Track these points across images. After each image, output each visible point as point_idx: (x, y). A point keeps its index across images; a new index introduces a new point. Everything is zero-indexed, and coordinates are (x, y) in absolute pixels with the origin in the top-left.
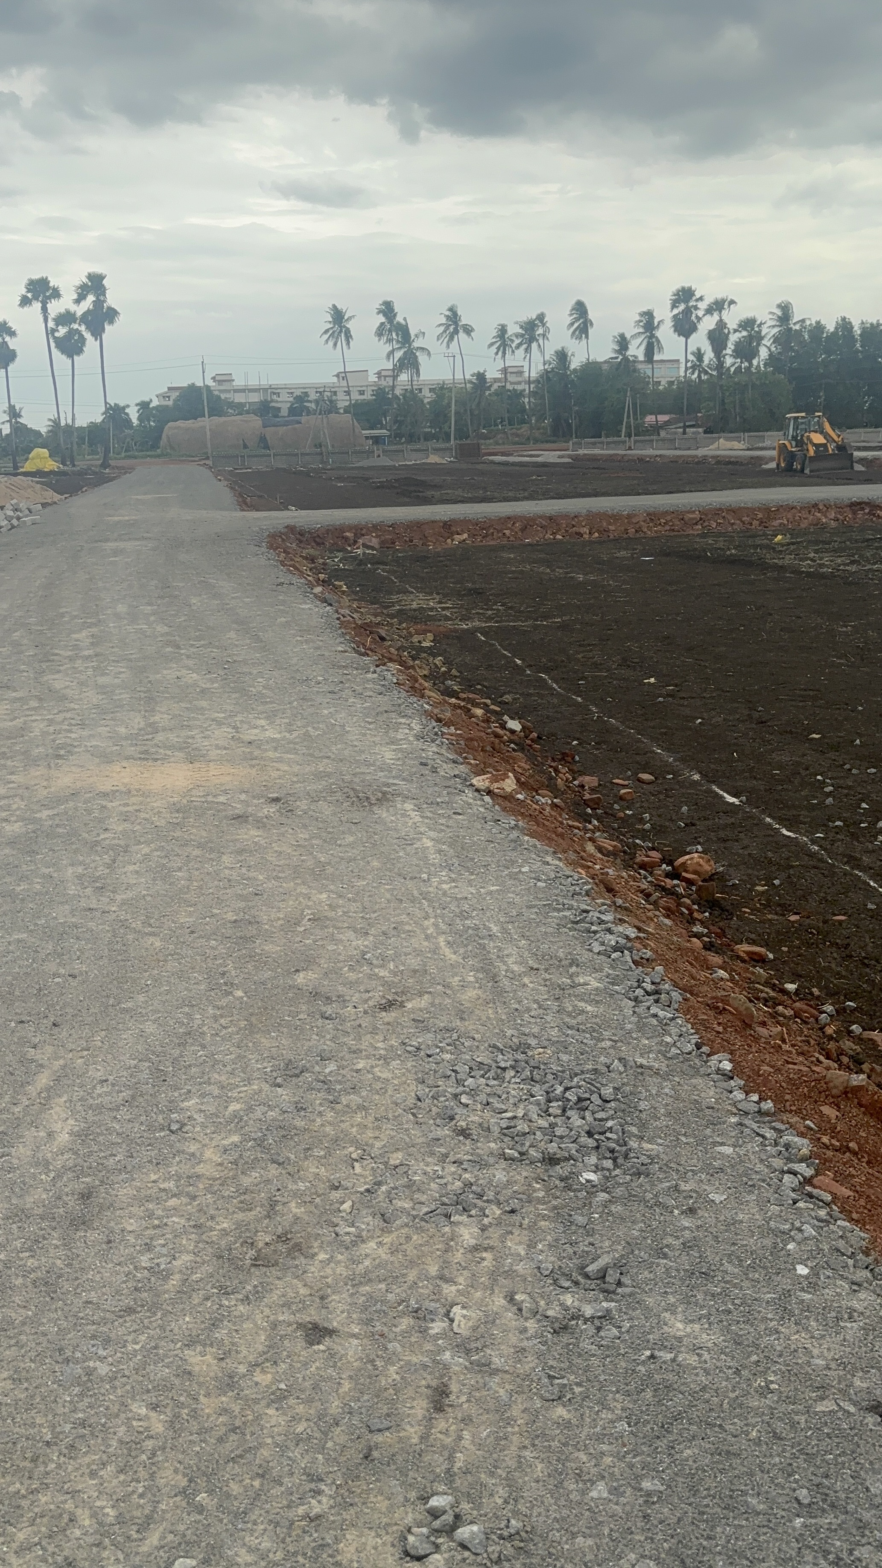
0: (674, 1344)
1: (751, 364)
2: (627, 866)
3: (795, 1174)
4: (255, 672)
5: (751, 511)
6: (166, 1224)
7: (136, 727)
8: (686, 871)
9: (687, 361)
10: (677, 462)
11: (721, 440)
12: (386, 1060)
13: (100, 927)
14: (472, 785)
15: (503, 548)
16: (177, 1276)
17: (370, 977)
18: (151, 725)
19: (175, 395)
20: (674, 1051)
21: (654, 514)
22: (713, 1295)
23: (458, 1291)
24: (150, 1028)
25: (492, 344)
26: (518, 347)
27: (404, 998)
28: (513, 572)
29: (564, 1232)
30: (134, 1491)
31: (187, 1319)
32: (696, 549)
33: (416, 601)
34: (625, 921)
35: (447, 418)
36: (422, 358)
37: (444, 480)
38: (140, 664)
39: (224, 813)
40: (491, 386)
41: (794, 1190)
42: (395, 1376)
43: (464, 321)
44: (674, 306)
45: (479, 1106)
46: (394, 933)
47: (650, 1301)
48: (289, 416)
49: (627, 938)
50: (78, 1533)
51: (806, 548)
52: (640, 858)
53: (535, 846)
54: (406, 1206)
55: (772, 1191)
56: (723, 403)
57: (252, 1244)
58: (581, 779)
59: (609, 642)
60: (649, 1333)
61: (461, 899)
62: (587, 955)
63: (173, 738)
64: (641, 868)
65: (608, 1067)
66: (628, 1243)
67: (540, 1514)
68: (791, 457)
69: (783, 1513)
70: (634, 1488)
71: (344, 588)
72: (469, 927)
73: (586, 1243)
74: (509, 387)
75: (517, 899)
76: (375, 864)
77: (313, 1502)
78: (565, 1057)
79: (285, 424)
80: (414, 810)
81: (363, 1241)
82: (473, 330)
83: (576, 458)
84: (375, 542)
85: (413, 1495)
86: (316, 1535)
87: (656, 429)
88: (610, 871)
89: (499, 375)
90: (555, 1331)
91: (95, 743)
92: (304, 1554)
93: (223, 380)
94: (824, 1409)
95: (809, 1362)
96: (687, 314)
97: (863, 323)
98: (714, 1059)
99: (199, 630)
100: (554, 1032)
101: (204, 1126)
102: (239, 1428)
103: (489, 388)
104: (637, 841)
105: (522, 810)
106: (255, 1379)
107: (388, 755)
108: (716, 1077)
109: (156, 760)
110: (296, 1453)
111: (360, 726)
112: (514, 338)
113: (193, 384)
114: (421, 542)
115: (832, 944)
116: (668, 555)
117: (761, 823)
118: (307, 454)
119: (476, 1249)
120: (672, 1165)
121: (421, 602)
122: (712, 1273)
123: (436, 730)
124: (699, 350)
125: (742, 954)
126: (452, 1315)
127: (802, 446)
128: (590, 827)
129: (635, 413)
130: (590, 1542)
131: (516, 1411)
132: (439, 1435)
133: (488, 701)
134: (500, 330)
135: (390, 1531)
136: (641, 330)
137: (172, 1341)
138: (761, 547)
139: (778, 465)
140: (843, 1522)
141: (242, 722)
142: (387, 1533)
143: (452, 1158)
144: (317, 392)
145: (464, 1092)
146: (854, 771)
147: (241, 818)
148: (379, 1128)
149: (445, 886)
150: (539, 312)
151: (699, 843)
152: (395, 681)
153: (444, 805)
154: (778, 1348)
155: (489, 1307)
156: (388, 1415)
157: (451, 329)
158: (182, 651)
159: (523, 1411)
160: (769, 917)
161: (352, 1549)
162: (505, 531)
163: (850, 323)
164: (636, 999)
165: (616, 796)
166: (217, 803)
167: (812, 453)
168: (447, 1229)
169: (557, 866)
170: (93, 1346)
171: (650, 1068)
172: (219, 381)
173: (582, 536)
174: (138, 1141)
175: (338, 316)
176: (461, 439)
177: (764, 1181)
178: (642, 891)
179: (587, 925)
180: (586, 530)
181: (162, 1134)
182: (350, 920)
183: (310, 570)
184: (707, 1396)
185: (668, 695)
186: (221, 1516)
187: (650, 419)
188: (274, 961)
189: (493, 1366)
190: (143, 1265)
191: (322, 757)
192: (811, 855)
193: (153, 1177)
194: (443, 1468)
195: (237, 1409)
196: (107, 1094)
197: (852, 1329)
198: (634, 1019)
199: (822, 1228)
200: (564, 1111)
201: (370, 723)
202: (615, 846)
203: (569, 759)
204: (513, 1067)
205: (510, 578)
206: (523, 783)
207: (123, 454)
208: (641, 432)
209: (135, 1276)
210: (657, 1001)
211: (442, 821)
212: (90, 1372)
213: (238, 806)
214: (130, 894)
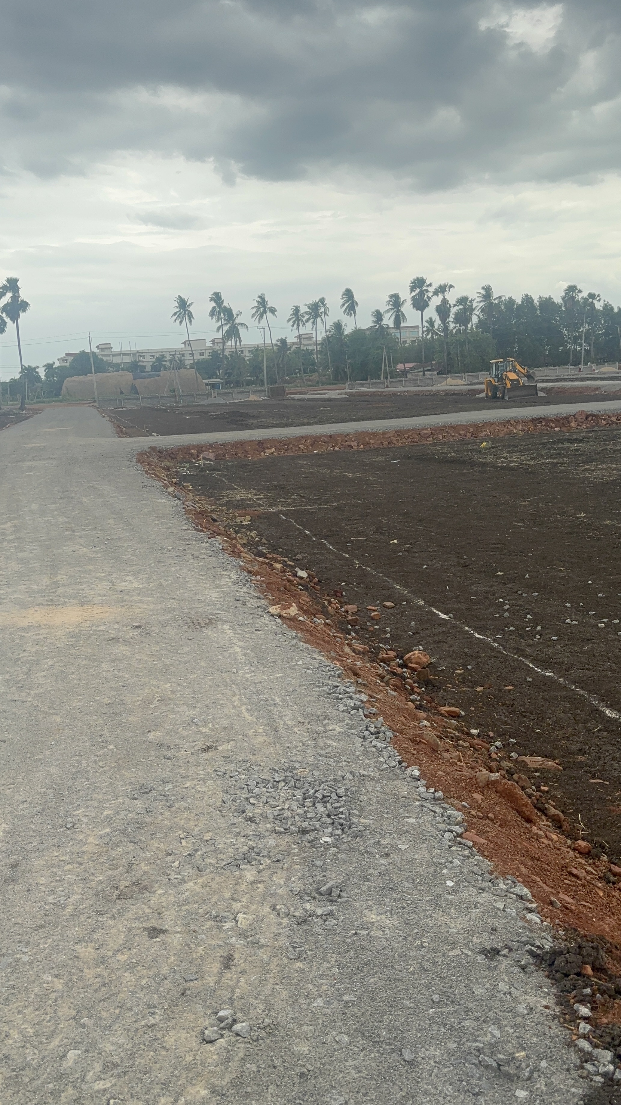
0: (370, 926)
1: (466, 327)
2: (372, 661)
3: (452, 831)
4: (126, 545)
5: (466, 427)
6: (64, 879)
7: (45, 584)
8: (411, 663)
9: (423, 327)
10: (419, 395)
11: (449, 379)
12: (204, 780)
13: (21, 711)
14: (269, 612)
15: (299, 457)
16: (71, 907)
17: (196, 733)
18: (55, 583)
19: (70, 359)
20: (385, 766)
21: (400, 431)
22: (395, 899)
23: (242, 906)
24: (53, 770)
25: (289, 320)
26: (308, 320)
27: (217, 744)
28: (306, 473)
29: (308, 871)
30: (44, 1020)
31: (77, 929)
32: (428, 454)
33: (239, 494)
34: (362, 692)
35: (261, 370)
36: (242, 331)
37: (260, 412)
38: (47, 543)
39: (103, 637)
40: (291, 347)
41: (450, 841)
42: (201, 952)
43: (269, 305)
44: (412, 290)
45: (261, 804)
46: (213, 705)
47: (356, 904)
48: (151, 371)
49: (362, 701)
50: (11, 1042)
51: (502, 450)
52: (382, 655)
53: (307, 649)
54: (213, 862)
55: (436, 842)
56: (449, 354)
57: (117, 887)
58: (346, 607)
59: (368, 518)
60: (355, 922)
61: (257, 683)
62: (335, 713)
63: (69, 590)
64: (381, 662)
65: (343, 777)
66: (347, 875)
67: (283, 1016)
68: (495, 389)
69: (424, 1008)
70: (339, 1000)
71: (190, 487)
72: (261, 700)
73: (321, 876)
74: (303, 348)
75: (294, 681)
76: (203, 664)
77: (150, 1018)
78: (316, 773)
79: (150, 377)
80: (230, 629)
81: (185, 882)
82: (276, 311)
83: (350, 395)
84: (211, 456)
85: (209, 1012)
86: (151, 1034)
87: (404, 373)
88: (358, 663)
89: (295, 340)
90: (299, 924)
91: (16, 596)
92: (144, 1044)
93: (105, 348)
94: (453, 954)
95: (448, 931)
96: (421, 296)
97: (540, 297)
98: (409, 771)
99: (88, 519)
100: (311, 759)
101: (87, 824)
102: (107, 984)
103: (289, 349)
104: (381, 645)
105: (302, 627)
106: (117, 958)
107: (214, 595)
108: (409, 779)
109: (58, 605)
110: (141, 995)
111: (196, 578)
112: (304, 315)
113: (83, 351)
114: (243, 455)
115: (503, 705)
116: (409, 458)
117: (462, 631)
118: (166, 397)
119: (254, 882)
120: (378, 830)
121: (242, 495)
122: (396, 888)
123: (247, 578)
124: (431, 319)
125: (443, 712)
126: (237, 918)
127: (502, 381)
128: (349, 637)
129: (390, 363)
130: (311, 1028)
131: (272, 966)
132: (226, 981)
133: (286, 559)
134: (295, 310)
135: (195, 1030)
136: (391, 307)
137: (68, 941)
138: (472, 450)
139: (487, 394)
140: (457, 1009)
141: (116, 578)
142: (193, 1031)
143: (242, 834)
144: (170, 355)
145: (252, 797)
146: (524, 595)
147: (114, 640)
148: (198, 820)
149: (247, 676)
150: (321, 297)
151: (421, 645)
152: (221, 548)
153: (249, 625)
154: (431, 925)
155: (260, 913)
156: (197, 972)
157: (261, 310)
158: (77, 534)
159: (277, 966)
160: (464, 689)
161: (173, 1040)
162: (300, 446)
163: (531, 298)
164: (364, 737)
165: (369, 617)
166: (99, 631)
167: (509, 386)
168: (237, 873)
169: (321, 660)
170: (19, 946)
171: (369, 776)
172: (102, 349)
173: (352, 447)
174: (47, 834)
175: (183, 304)
176: (272, 384)
177: (432, 836)
178: (379, 675)
179: (337, 695)
180: (355, 444)
181: (61, 830)
182: (184, 699)
183: (167, 476)
184: (386, 952)
185: (406, 551)
186: (96, 1028)
187: (400, 366)
188: (134, 726)
189: (260, 944)
190: (50, 901)
191: (170, 599)
192: (493, 649)
193: (56, 854)
194: (228, 997)
195: (106, 974)
196: (26, 809)
197: (475, 913)
198: (362, 749)
199: (465, 860)
200: (314, 804)
201: (203, 575)
202: (365, 648)
203: (339, 594)
204: (284, 781)
205: (304, 477)
206: (306, 611)
207: (35, 400)
208: (394, 375)
209: (45, 908)
210: (377, 738)
211: (248, 635)
212: (17, 961)
213: (113, 632)
214: (40, 690)
